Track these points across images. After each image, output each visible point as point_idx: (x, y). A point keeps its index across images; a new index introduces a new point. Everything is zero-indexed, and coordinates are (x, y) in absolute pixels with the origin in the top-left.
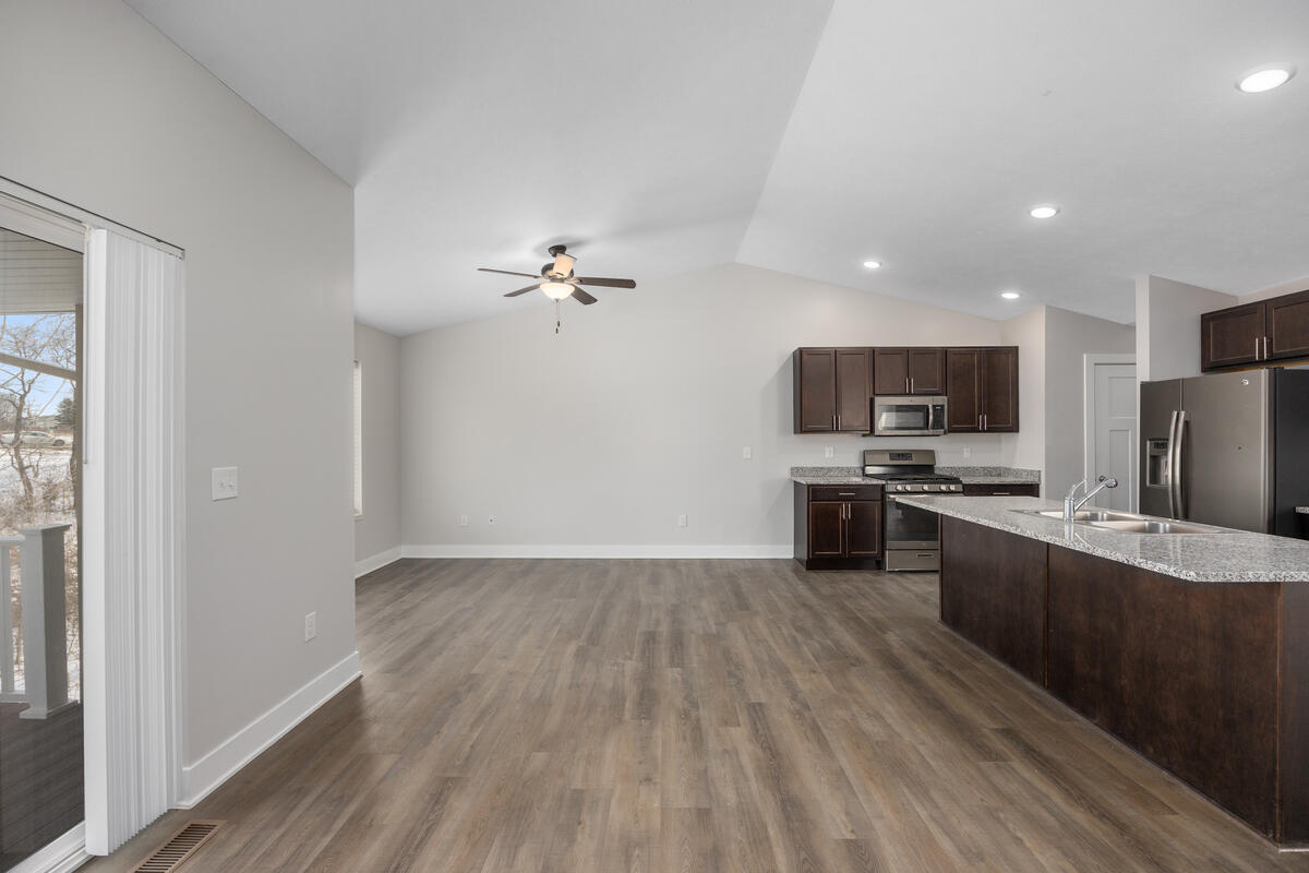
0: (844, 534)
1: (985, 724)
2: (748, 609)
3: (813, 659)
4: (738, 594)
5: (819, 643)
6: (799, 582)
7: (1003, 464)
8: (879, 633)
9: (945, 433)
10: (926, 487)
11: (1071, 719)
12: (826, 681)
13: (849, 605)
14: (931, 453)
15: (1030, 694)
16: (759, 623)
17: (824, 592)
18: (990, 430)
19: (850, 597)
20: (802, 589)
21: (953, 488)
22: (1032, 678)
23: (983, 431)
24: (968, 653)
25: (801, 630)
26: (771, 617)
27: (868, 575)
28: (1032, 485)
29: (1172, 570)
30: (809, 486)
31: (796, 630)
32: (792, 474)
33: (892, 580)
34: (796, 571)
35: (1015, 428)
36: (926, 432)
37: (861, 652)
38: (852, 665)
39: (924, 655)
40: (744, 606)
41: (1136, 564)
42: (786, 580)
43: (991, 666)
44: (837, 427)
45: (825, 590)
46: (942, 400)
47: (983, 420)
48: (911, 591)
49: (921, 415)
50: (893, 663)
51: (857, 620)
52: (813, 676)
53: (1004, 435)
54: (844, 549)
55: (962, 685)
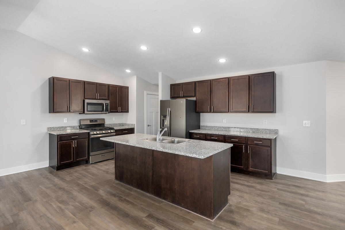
0: (73, 153)
1: (142, 215)
2: (31, 200)
3: (72, 215)
4: (22, 193)
5: (73, 206)
6: (54, 178)
7: (124, 122)
8: (96, 192)
9: (109, 113)
10: (104, 132)
11: (162, 202)
12: (81, 224)
13: (80, 183)
14: (104, 120)
15: (149, 197)
16: (39, 206)
17: (67, 180)
18: (121, 112)
19: (79, 179)
20: (56, 180)
21: (112, 131)
22: (148, 192)
23: (120, 112)
24: (127, 189)
25: (62, 202)
26: (45, 200)
27: (84, 167)
28: (133, 128)
29: (197, 156)
30: (58, 135)
31: (60, 203)
32: (48, 130)
33: (93, 167)
34: (51, 172)
35: (128, 112)
36: (103, 112)
37: (92, 203)
38: (90, 211)
39: (114, 195)
40: (27, 199)
41: (188, 155)
42: (48, 178)
43: (135, 191)
44: (70, 111)
45: (68, 178)
46: (108, 102)
47: (119, 108)
48: (101, 170)
49: (101, 107)
50: (105, 204)
51: (85, 188)
52: (75, 225)
53: (124, 113)
54: (73, 159)
55: (131, 203)
